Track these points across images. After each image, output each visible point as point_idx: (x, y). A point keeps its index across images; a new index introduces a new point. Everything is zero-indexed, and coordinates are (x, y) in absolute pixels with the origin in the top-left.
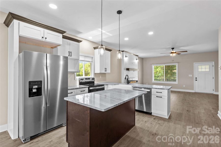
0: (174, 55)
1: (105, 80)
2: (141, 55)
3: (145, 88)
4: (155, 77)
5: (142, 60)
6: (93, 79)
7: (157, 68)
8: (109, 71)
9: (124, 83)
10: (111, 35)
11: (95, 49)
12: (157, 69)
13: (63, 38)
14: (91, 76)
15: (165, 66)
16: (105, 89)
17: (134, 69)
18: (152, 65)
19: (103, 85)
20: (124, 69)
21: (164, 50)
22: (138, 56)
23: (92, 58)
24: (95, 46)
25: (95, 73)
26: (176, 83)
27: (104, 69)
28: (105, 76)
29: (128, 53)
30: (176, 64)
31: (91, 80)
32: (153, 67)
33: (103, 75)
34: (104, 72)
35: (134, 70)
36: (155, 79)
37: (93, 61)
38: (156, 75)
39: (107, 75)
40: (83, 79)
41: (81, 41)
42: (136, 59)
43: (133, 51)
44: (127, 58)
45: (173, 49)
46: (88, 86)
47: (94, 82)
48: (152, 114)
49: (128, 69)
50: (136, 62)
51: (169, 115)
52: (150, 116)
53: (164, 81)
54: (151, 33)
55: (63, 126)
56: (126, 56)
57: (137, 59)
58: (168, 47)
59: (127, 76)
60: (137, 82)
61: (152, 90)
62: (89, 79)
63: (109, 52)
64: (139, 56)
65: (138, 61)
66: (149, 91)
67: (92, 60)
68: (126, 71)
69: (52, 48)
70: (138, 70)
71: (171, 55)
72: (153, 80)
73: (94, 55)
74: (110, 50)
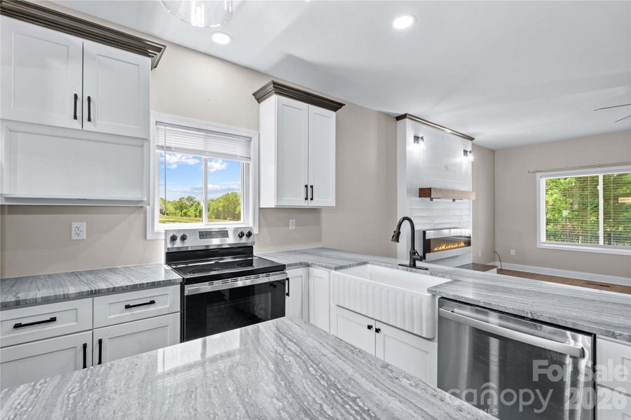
1: (318, 239)
2: (489, 133)
6: (250, 234)
8: (326, 199)
11: (259, 101)
14: (245, 221)
17: (453, 191)
18: (539, 174)
20: (409, 191)
22: (472, 139)
23: (249, 140)
25: (260, 209)
27: (304, 189)
28: (318, 222)
29: (425, 127)
32: (543, 182)
34: (300, 202)
35: (453, 195)
36: (548, 236)
37: (253, 157)
39: (324, 216)
41: (159, 49)
42: (465, 152)
44: (422, 145)
47: (251, 248)
49: (425, 193)
50: (465, 162)
56: (416, 138)
57: (469, 149)
60: (468, 245)
62: (223, 234)
63: (332, 114)
64: (478, 139)
65: (471, 157)
67: (249, 152)
68: (418, 199)
70: (473, 197)
72: (543, 238)
73: (258, 129)
74: (334, 106)
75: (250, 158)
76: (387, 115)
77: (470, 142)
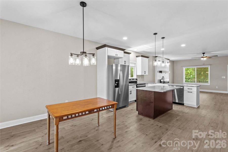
0: (205, 59)
1: (144, 80)
2: (172, 58)
3: (176, 86)
4: (186, 78)
5: (173, 63)
6: (136, 79)
7: (188, 69)
8: (147, 74)
9: (158, 82)
10: (151, 47)
11: (137, 57)
12: (188, 71)
13: (124, 53)
14: (135, 77)
15: (197, 68)
16: (146, 86)
18: (183, 67)
19: (145, 84)
20: (158, 72)
21: (195, 54)
22: (169, 59)
23: (135, 64)
24: (137, 55)
25: (137, 75)
26: (209, 84)
27: (144, 72)
28: (144, 78)
29: (160, 58)
30: (208, 66)
31: (135, 80)
32: (184, 69)
33: (142, 76)
34: (143, 74)
35: (165, 72)
36: (185, 81)
37: (136, 67)
38: (187, 77)
39: (145, 77)
40: (131, 80)
41: (131, 53)
43: (165, 56)
45: (204, 53)
46: (136, 84)
47: (137, 82)
48: (185, 105)
49: (161, 72)
50: (168, 65)
51: (198, 106)
52: (182, 106)
53: (196, 82)
54: (183, 45)
55: (126, 107)
56: (159, 61)
57: (168, 62)
58: (199, 52)
59: (163, 77)
60: (168, 82)
61: (185, 87)
62: (134, 79)
63: (147, 59)
65: (169, 64)
66: (182, 88)
69: (114, 59)
70: (169, 72)
71: (202, 59)
72: (184, 82)
73: (136, 62)
74: (148, 57)
75: (135, 67)
76: (154, 56)
77: (169, 60)
